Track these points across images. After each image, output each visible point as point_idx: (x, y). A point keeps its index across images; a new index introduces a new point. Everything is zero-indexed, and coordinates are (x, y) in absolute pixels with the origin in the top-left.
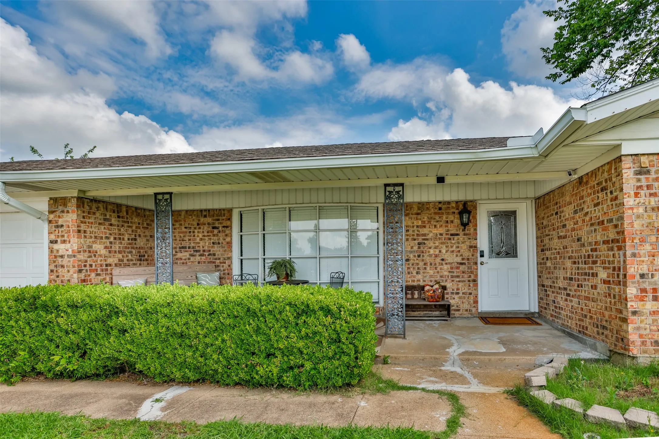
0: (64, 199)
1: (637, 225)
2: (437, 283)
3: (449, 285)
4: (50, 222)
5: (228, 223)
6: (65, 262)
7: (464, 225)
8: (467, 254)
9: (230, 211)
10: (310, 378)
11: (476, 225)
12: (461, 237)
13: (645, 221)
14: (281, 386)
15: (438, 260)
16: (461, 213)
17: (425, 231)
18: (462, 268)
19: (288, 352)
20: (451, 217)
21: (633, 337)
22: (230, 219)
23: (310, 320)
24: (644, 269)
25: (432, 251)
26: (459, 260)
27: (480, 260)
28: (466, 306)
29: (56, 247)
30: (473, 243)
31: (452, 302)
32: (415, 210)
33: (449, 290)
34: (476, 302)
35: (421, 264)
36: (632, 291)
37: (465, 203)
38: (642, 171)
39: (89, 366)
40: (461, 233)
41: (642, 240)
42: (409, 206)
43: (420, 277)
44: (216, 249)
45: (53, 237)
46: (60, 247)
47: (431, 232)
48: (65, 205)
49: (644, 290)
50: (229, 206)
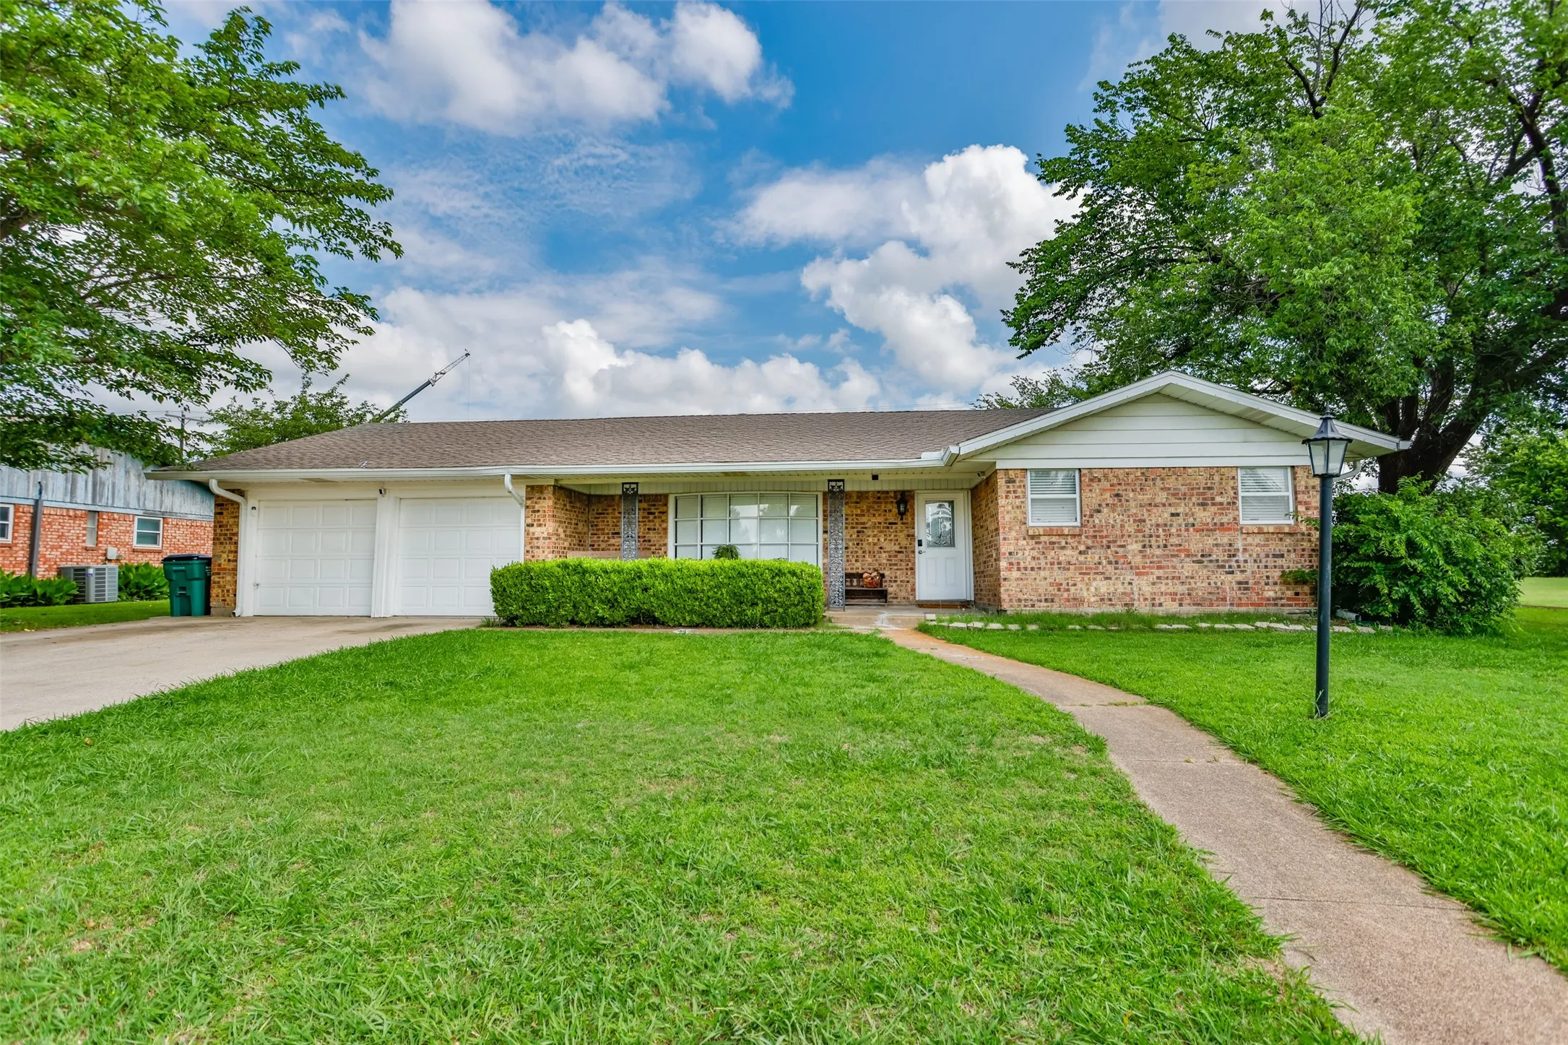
0: (541, 487)
1: (1007, 518)
2: (875, 570)
3: (887, 573)
4: (527, 507)
5: (664, 509)
6: (540, 543)
7: (902, 514)
8: (904, 542)
9: (666, 496)
10: (782, 618)
11: (913, 514)
12: (899, 526)
13: (1012, 515)
14: (762, 626)
15: (877, 548)
16: (898, 504)
17: (864, 519)
18: (900, 556)
19: (767, 600)
20: (889, 507)
21: (1004, 596)
22: (666, 505)
23: (782, 579)
24: (1012, 549)
25: (870, 540)
26: (897, 548)
27: (917, 549)
28: (903, 594)
29: (532, 529)
30: (911, 531)
31: (890, 590)
32: (855, 499)
33: (887, 578)
34: (913, 590)
35: (860, 552)
36: (1003, 564)
37: (903, 493)
38: (1011, 481)
39: (619, 615)
40: (899, 521)
41: (1010, 529)
42: (849, 495)
43: (858, 564)
44: (651, 535)
45: (529, 521)
46: (537, 530)
47: (869, 520)
48: (542, 492)
49: (1011, 564)
50: (666, 491)
